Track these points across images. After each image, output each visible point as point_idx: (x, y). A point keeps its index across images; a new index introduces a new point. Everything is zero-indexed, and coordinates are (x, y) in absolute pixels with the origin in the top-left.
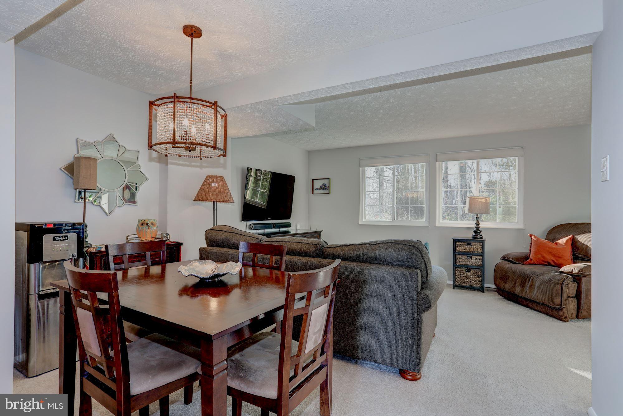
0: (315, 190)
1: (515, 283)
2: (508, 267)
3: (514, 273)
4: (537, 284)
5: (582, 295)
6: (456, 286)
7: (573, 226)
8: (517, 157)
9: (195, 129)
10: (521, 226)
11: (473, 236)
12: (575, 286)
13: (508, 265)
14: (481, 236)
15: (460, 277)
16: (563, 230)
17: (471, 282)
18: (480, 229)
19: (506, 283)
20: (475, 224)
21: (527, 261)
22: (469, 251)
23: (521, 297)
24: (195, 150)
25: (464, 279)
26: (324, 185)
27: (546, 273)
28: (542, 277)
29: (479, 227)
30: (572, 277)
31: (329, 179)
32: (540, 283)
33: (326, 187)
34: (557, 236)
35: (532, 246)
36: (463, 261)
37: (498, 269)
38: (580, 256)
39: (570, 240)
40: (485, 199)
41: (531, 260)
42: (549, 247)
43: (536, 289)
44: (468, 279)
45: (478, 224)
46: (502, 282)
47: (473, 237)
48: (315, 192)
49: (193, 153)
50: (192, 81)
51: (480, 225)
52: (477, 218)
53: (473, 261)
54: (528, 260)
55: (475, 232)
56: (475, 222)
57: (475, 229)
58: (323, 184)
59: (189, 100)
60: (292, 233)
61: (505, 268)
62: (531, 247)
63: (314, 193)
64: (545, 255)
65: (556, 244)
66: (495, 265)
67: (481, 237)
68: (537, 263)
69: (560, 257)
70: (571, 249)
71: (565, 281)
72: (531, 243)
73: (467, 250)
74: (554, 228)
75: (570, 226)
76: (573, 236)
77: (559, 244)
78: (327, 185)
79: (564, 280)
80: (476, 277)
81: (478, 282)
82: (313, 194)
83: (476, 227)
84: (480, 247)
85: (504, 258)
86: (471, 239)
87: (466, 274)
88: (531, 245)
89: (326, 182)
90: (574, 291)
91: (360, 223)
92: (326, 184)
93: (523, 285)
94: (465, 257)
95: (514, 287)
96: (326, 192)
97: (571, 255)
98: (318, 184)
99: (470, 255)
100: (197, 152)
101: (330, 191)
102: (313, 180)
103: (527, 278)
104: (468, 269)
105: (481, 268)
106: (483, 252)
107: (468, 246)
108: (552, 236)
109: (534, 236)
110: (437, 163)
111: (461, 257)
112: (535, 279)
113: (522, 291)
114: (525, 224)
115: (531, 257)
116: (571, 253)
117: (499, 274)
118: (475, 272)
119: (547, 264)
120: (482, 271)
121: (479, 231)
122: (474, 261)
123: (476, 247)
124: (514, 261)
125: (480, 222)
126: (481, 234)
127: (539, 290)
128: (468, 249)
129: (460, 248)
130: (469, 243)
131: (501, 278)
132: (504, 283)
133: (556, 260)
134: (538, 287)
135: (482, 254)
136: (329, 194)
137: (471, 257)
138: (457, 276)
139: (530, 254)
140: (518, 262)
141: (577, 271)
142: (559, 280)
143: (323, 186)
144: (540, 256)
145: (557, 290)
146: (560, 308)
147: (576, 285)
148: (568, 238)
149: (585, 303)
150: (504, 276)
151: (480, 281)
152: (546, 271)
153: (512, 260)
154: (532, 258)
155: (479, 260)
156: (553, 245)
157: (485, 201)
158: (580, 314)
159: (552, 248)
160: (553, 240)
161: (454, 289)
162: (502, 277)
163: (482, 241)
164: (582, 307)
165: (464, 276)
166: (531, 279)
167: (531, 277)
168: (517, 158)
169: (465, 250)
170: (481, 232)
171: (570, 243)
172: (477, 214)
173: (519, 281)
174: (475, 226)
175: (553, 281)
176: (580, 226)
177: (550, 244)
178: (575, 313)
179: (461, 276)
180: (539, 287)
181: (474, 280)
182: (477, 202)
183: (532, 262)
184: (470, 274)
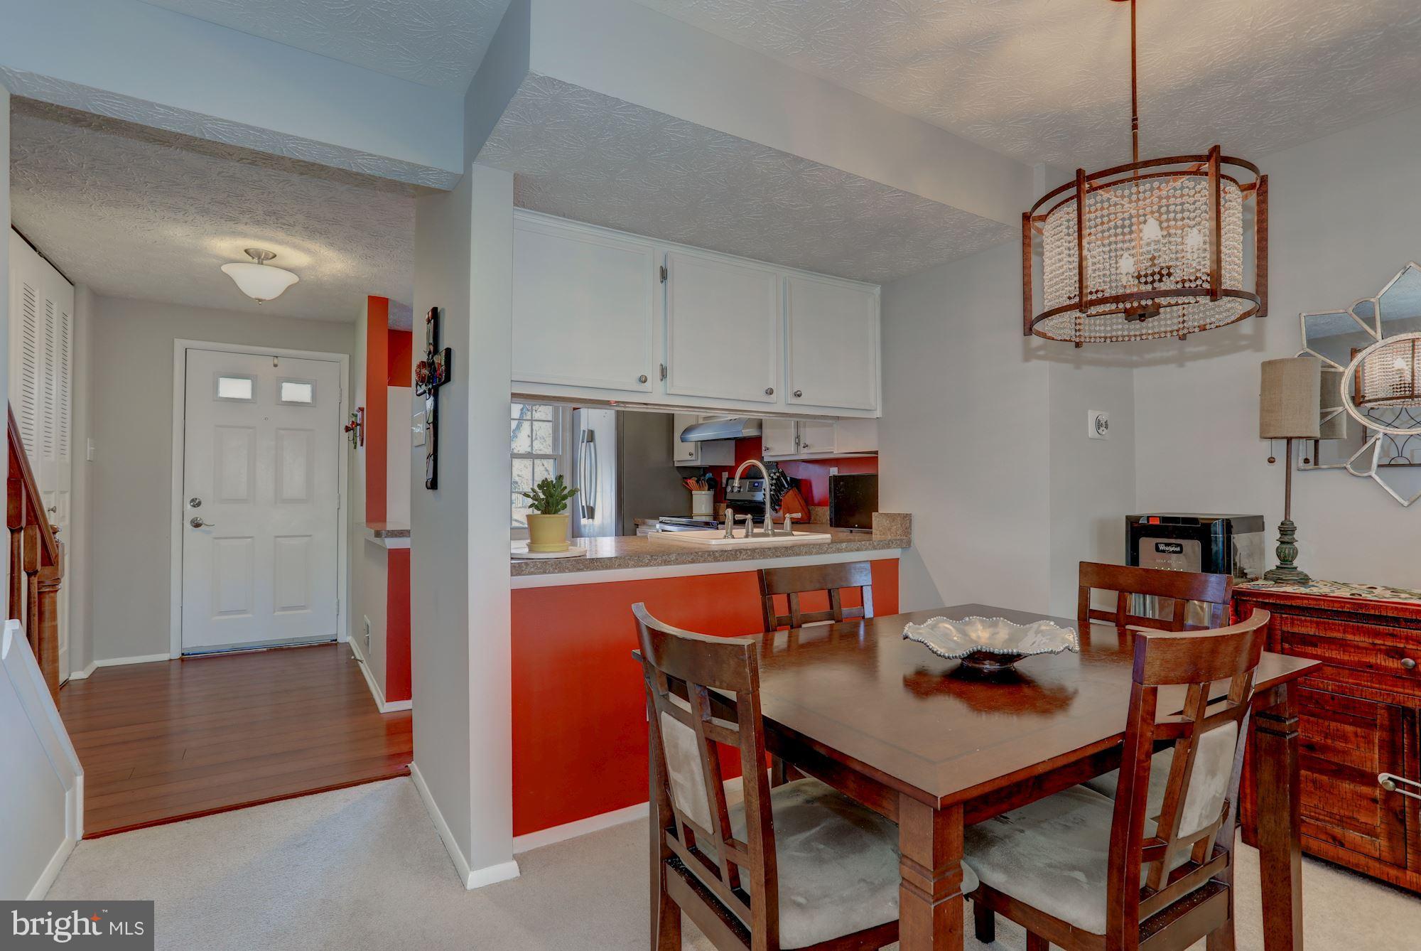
9: (1131, 260)
24: (1159, 314)
49: (1151, 324)
50: (1136, 119)
59: (1130, 174)
100: (1167, 320)
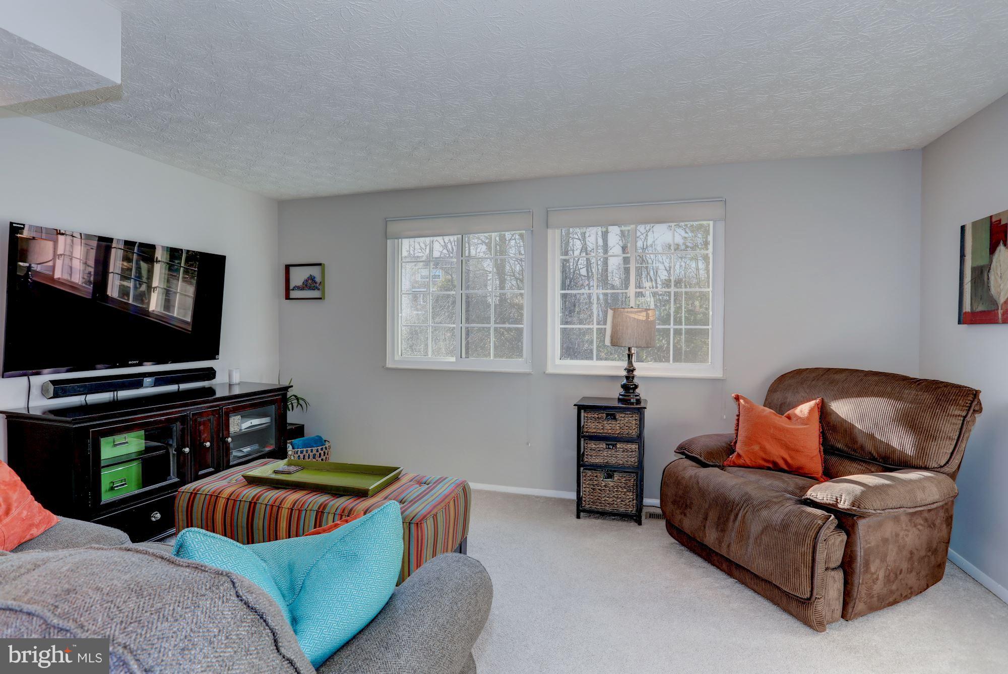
0: (293, 290)
1: (706, 519)
2: (691, 477)
3: (703, 493)
4: (755, 528)
5: (857, 563)
6: (584, 511)
7: (822, 375)
8: (711, 220)
10: (718, 374)
11: (621, 397)
12: (842, 541)
13: (690, 471)
14: (638, 398)
15: (592, 491)
16: (802, 383)
17: (615, 503)
18: (636, 381)
19: (685, 515)
20: (625, 369)
21: (730, 459)
22: (610, 431)
23: (717, 554)
25: (600, 495)
26: (312, 278)
27: (776, 503)
28: (765, 513)
29: (633, 377)
30: (836, 517)
31: (320, 264)
32: (761, 528)
33: (316, 283)
34: (790, 397)
35: (740, 423)
36: (599, 454)
37: (669, 479)
38: (839, 446)
39: (816, 410)
40: (644, 314)
41: (739, 456)
42: (775, 427)
43: (751, 541)
44: (608, 496)
45: (630, 370)
46: (678, 512)
47: (619, 400)
48: (293, 294)
51: (635, 373)
52: (629, 355)
53: (620, 454)
54: (733, 457)
55: (624, 386)
56: (625, 364)
57: (625, 381)
58: (308, 276)
60: (218, 395)
61: (683, 478)
62: (738, 425)
63: (291, 297)
64: (768, 446)
65: (789, 417)
66: (664, 467)
67: (637, 400)
68: (750, 464)
69: (797, 451)
70: (819, 430)
71: (822, 532)
72: (738, 416)
73: (606, 431)
74: (782, 378)
75: (814, 375)
76: (822, 401)
77: (795, 419)
78: (318, 279)
79: (820, 528)
80: (625, 490)
81: (630, 501)
82: (288, 297)
83: (627, 378)
84: (634, 422)
85: (683, 451)
86: (616, 404)
87: (603, 485)
88: (738, 420)
89: (315, 272)
90: (837, 556)
91: (389, 365)
92: (314, 278)
93: (722, 525)
94: (601, 446)
95: (702, 528)
96: (315, 294)
97: (819, 444)
98: (298, 277)
99: (611, 440)
101: (323, 293)
102: (288, 267)
103: (731, 511)
104: (610, 471)
105: (638, 471)
106: (640, 437)
107: (609, 422)
108: (778, 397)
109: (744, 399)
110: (550, 231)
111: (594, 446)
112: (749, 516)
113: (720, 541)
114: (726, 369)
115: (739, 448)
116: (820, 439)
117: (671, 492)
118: (623, 480)
119: (771, 466)
120: (637, 477)
121: (632, 385)
122: (622, 455)
123: (625, 423)
124: (702, 459)
125: (636, 364)
126: (637, 391)
127: (760, 546)
128: (609, 427)
129: (593, 426)
130: (610, 412)
131: (674, 502)
132: (681, 514)
133: (791, 457)
134: (756, 539)
135: (639, 439)
136: (321, 299)
137: (614, 446)
138: (585, 488)
139: (736, 442)
140: (712, 462)
141: (846, 503)
142: (807, 528)
143: (310, 281)
144: (756, 448)
145: (803, 554)
146: (809, 599)
147: (845, 537)
148: (812, 403)
149: (862, 584)
150: (681, 497)
151: (633, 500)
152: (775, 494)
153: (698, 457)
154: (741, 452)
155: (631, 453)
156: (781, 421)
157: (644, 319)
158: (850, 610)
159: (782, 430)
160: (782, 408)
161: (578, 517)
162: (678, 499)
163: (640, 411)
164: (855, 594)
165: (599, 488)
166: (740, 515)
167: (740, 510)
168: (711, 223)
169: (602, 431)
170: (636, 387)
171: (816, 416)
172: (629, 349)
173: (713, 515)
174: (625, 373)
175: (793, 529)
176: (837, 377)
177: (778, 418)
178: (838, 606)
179: (594, 489)
180: (758, 538)
181: (620, 496)
182: (628, 319)
183: (741, 461)
184: (612, 485)
